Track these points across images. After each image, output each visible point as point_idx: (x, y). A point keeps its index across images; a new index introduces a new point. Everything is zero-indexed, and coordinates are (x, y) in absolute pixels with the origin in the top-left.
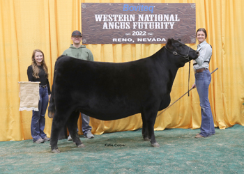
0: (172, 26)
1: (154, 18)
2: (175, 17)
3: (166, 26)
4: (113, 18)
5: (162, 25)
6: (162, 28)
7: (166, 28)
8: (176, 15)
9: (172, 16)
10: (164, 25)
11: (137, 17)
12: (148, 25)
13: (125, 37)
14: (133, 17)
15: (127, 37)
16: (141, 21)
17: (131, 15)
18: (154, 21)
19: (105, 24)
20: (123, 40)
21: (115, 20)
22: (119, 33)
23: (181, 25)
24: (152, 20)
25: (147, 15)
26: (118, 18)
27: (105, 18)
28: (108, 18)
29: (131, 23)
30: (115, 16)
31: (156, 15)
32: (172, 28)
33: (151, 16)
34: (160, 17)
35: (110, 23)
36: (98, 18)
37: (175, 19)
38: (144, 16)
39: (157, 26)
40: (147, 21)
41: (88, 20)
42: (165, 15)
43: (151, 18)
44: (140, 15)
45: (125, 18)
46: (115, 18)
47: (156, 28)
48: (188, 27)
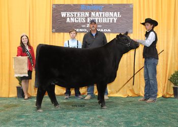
0: (115, 20)
1: (102, 15)
2: (117, 14)
3: (111, 20)
4: (74, 14)
5: (108, 20)
6: (108, 22)
7: (111, 22)
8: (119, 13)
9: (115, 13)
10: (110, 20)
11: (90, 14)
12: (98, 20)
13: (82, 28)
14: (87, 14)
15: (83, 28)
16: (93, 17)
17: (86, 13)
18: (102, 17)
19: (68, 19)
20: (80, 30)
21: (75, 16)
22: (78, 25)
23: (122, 20)
24: (101, 16)
25: (97, 13)
26: (77, 15)
27: (68, 14)
28: (70, 14)
29: (86, 18)
30: (75, 13)
31: (104, 13)
32: (115, 22)
33: (101, 13)
34: (107, 14)
35: (71, 18)
36: (63, 14)
37: (117, 15)
38: (96, 13)
39: (105, 21)
40: (97, 17)
41: (57, 16)
42: (110, 13)
43: (101, 15)
44: (92, 13)
45: (82, 14)
46: (75, 15)
47: (104, 22)
48: (127, 21)
